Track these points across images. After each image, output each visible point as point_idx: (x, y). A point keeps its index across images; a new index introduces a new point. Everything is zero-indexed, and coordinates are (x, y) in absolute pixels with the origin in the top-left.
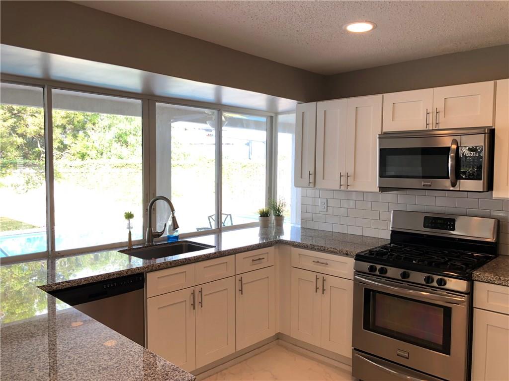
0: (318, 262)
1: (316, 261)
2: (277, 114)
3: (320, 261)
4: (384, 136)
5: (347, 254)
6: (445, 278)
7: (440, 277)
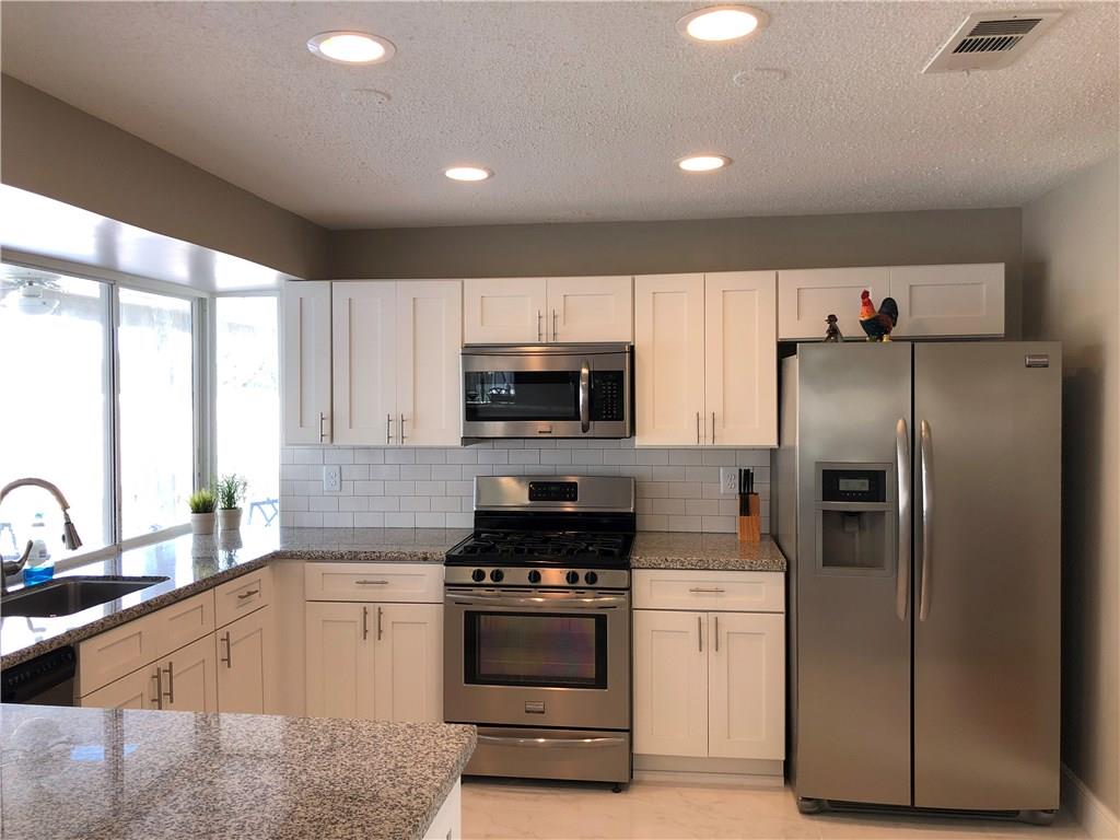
0: (365, 582)
1: (362, 580)
2: (215, 294)
3: (369, 580)
4: (470, 351)
5: (425, 559)
6: (595, 571)
7: (590, 570)
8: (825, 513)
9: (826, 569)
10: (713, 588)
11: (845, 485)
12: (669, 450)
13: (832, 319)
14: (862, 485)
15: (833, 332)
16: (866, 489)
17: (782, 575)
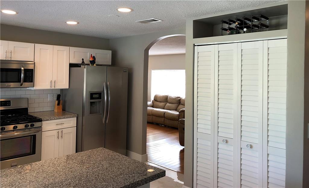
6: (33, 123)
7: (31, 123)
8: (91, 102)
9: (90, 115)
10: (61, 123)
11: (94, 96)
12: (44, 90)
13: (83, 59)
14: (97, 96)
15: (83, 62)
16: (98, 97)
17: (76, 118)
